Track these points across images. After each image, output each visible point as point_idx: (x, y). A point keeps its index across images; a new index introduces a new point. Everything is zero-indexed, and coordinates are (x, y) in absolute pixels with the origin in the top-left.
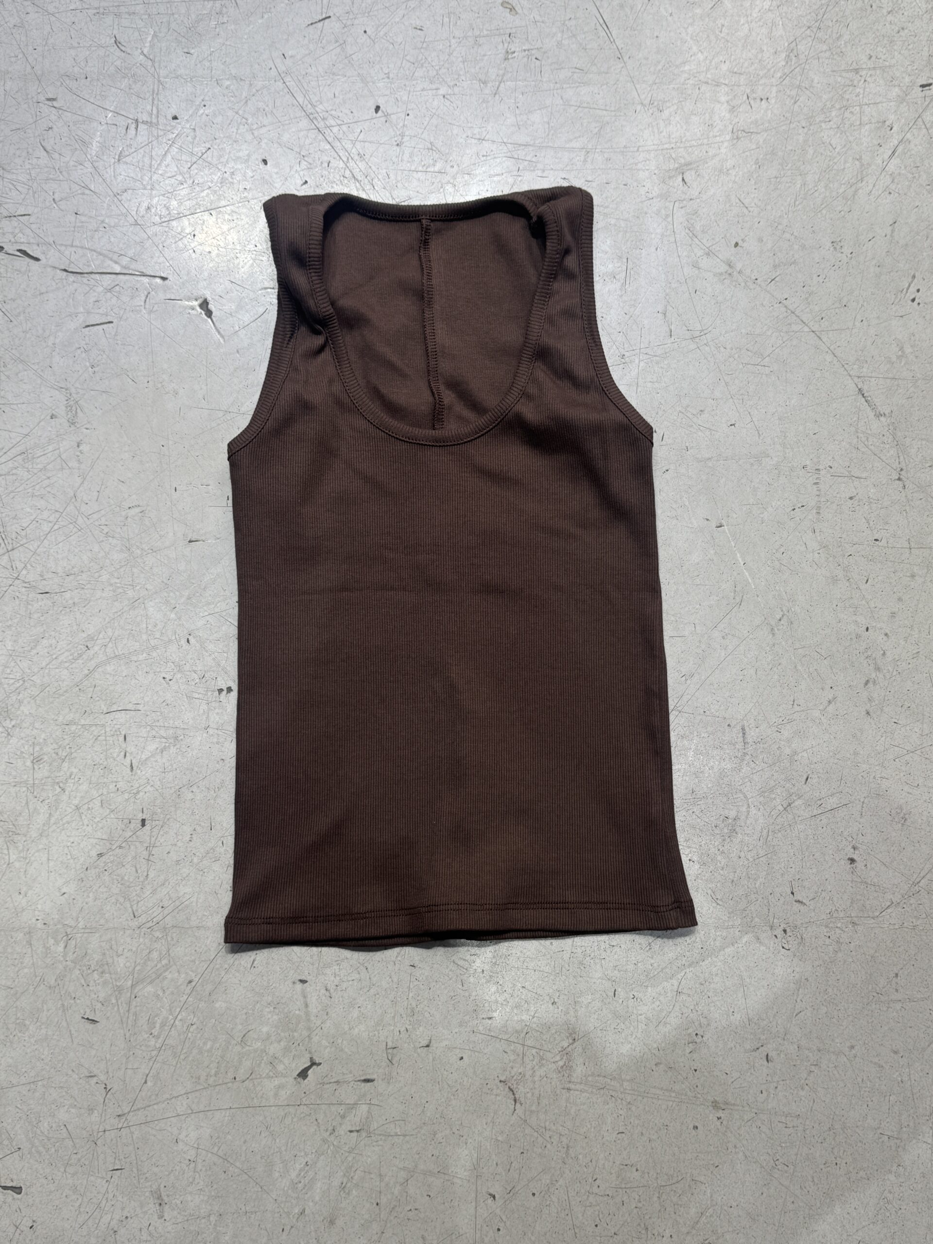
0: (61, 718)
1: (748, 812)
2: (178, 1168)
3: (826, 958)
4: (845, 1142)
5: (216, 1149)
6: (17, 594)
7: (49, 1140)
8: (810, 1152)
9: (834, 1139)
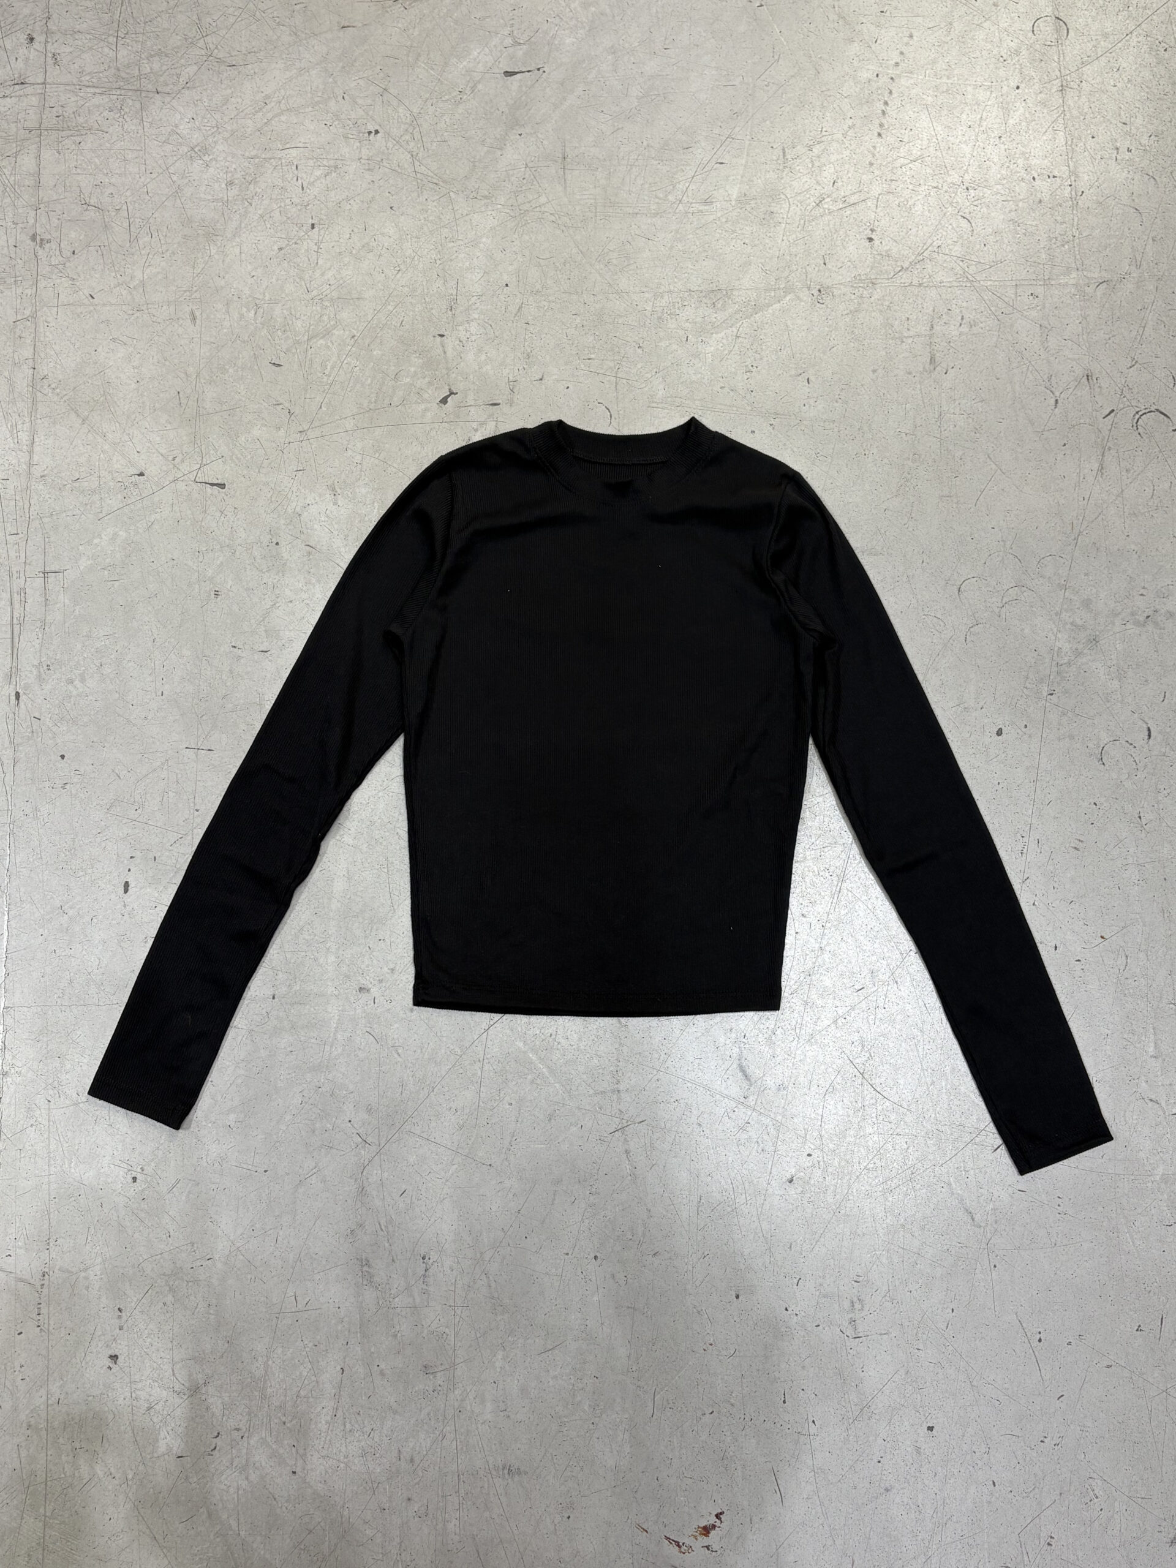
0: (247, 154)
1: (789, 208)
2: (348, 469)
3: (852, 308)
4: (872, 438)
5: (377, 455)
6: (211, 66)
7: (246, 450)
8: (844, 446)
9: (863, 437)
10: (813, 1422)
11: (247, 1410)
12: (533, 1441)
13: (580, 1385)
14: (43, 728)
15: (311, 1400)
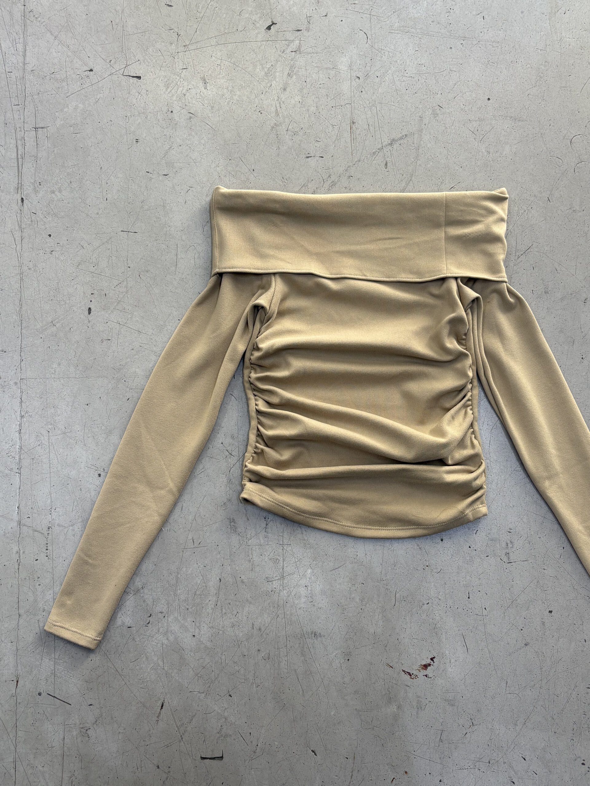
2: (212, 68)
4: (521, 52)
5: (230, 60)
7: (152, 56)
8: (504, 57)
9: (515, 51)
10: (485, 608)
11: (167, 602)
12: (328, 618)
13: (354, 588)
14: (38, 219)
15: (202, 596)
